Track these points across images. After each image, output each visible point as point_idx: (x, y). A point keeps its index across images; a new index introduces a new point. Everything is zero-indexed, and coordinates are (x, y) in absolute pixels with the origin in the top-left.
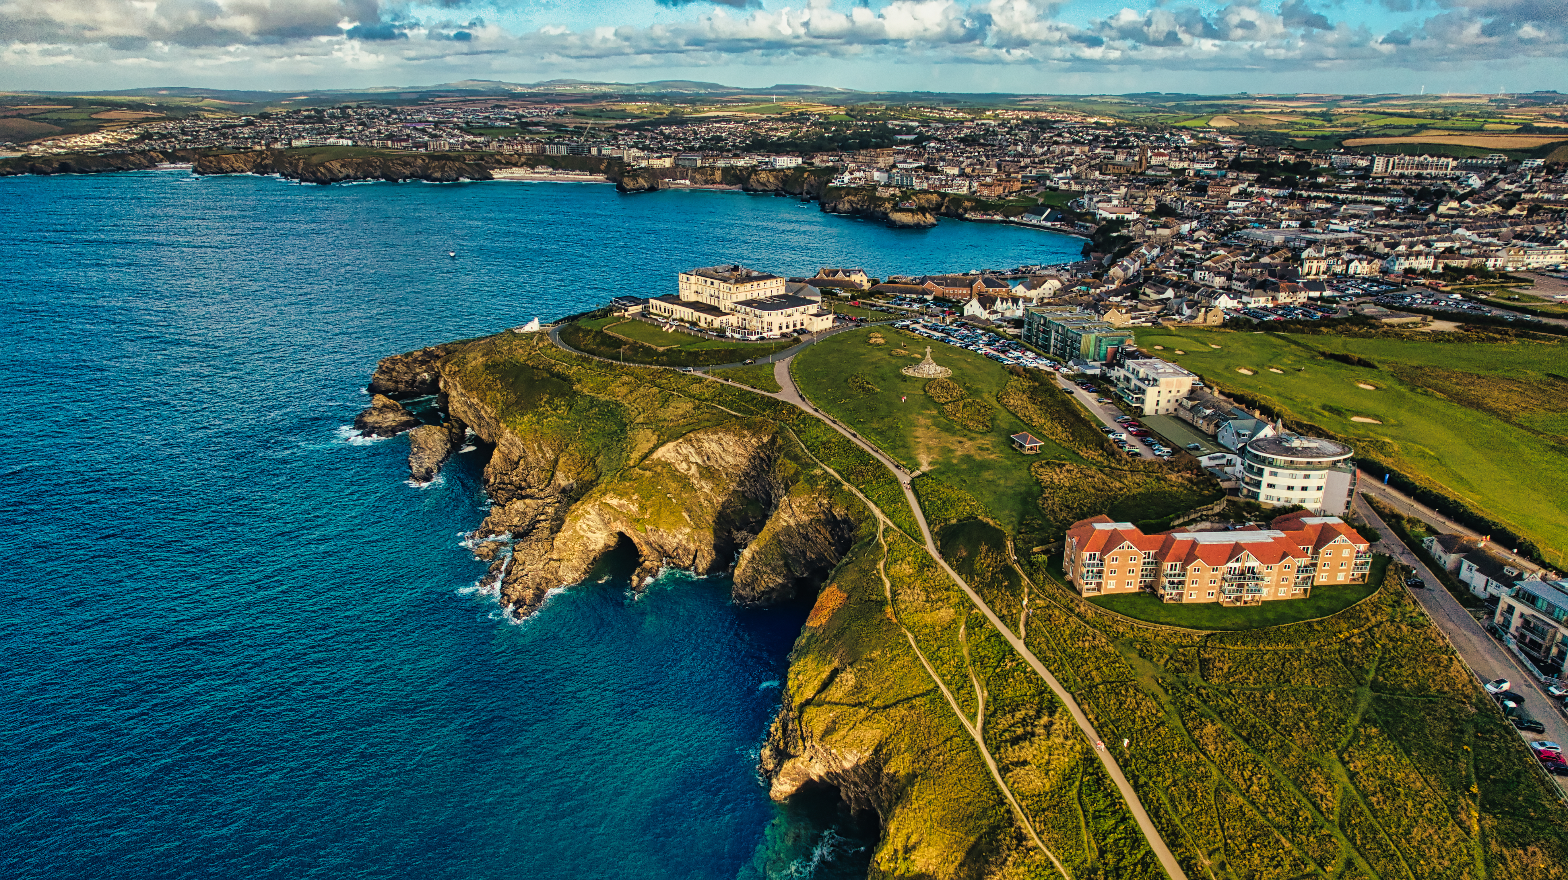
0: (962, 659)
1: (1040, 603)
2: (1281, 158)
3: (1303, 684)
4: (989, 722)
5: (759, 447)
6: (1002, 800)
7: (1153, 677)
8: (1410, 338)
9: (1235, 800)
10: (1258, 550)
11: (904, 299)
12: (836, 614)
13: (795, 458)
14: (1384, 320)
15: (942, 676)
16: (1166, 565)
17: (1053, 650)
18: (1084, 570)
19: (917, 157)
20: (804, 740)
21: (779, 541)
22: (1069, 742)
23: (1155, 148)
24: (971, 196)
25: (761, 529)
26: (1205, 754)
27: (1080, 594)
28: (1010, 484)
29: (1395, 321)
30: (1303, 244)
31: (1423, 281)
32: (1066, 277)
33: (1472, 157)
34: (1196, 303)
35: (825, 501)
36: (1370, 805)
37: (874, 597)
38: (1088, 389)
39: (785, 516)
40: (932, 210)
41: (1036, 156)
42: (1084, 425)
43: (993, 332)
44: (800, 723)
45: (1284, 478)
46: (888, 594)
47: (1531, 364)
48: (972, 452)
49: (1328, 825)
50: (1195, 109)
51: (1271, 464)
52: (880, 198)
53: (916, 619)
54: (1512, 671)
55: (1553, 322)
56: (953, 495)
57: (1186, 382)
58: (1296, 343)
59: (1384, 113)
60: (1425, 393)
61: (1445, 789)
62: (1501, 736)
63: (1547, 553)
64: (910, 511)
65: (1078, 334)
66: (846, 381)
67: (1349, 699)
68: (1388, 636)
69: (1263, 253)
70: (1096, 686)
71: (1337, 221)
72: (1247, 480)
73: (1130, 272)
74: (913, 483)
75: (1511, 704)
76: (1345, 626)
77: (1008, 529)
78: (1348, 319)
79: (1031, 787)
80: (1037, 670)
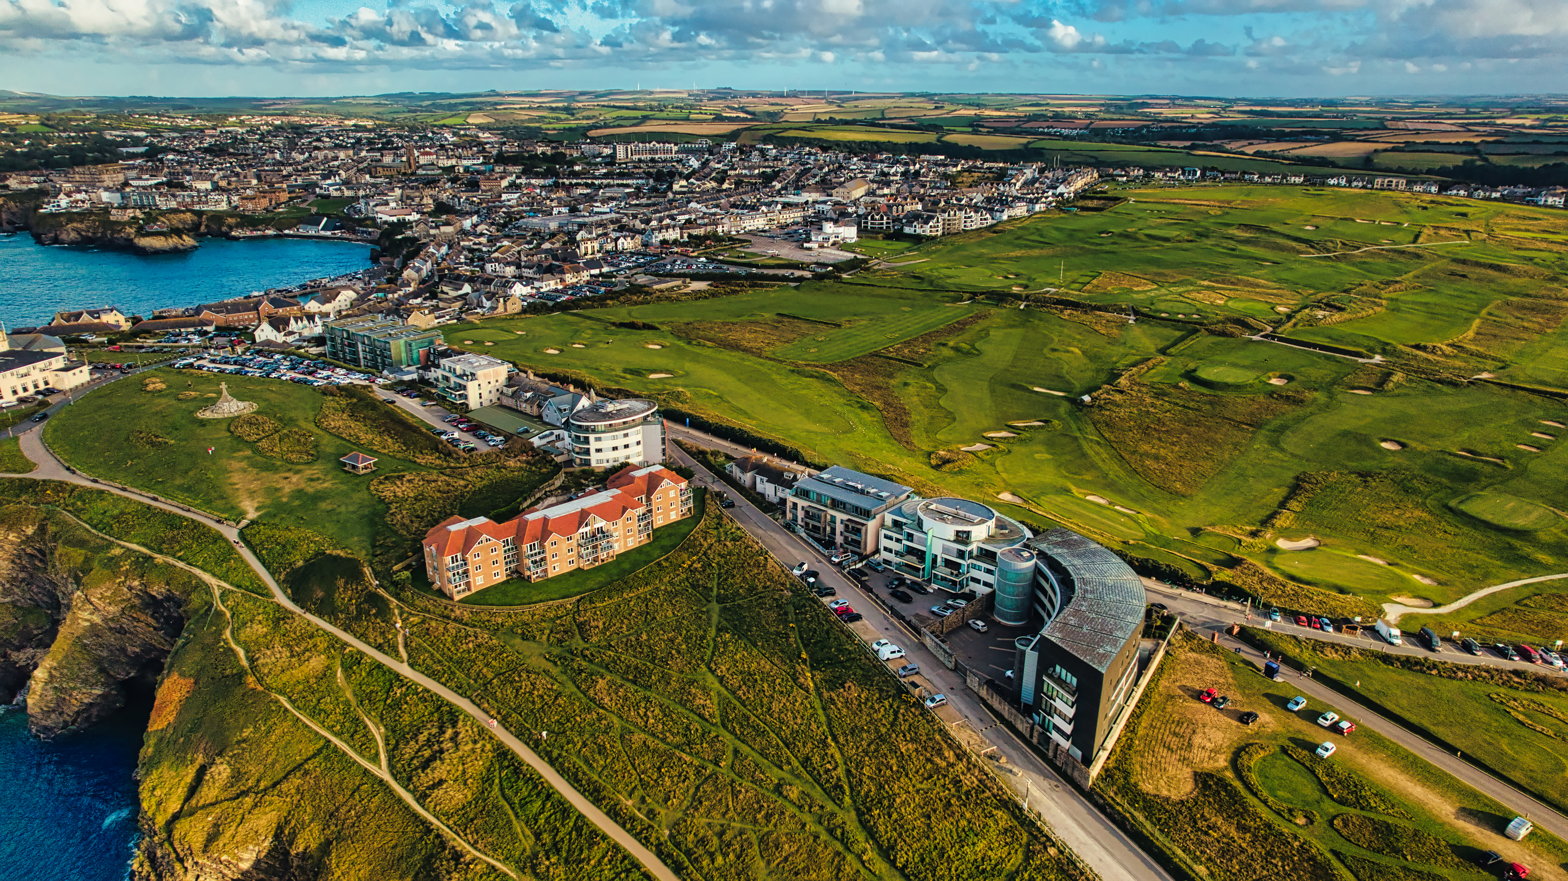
0: (347, 703)
1: (415, 620)
2: (540, 150)
3: (666, 617)
4: (394, 757)
5: (23, 542)
6: (428, 828)
7: (541, 654)
8: (678, 300)
9: (638, 737)
10: (602, 511)
11: (180, 335)
12: (185, 706)
13: (81, 543)
14: (655, 287)
15: (330, 729)
16: (526, 547)
17: (440, 661)
18: (450, 574)
19: (154, 172)
20: (181, 861)
21: (85, 645)
22: (479, 745)
23: (420, 147)
24: (233, 211)
25: (53, 639)
26: (603, 708)
27: (451, 598)
28: (351, 509)
29: (663, 286)
30: (576, 228)
31: (676, 250)
32: (359, 286)
33: (688, 143)
34: (494, 294)
35: (136, 583)
36: (739, 698)
37: (228, 672)
38: (409, 396)
39: (86, 615)
40: (189, 230)
41: (298, 163)
42: (415, 431)
43: (294, 354)
44: (171, 844)
45: (607, 441)
46: (245, 663)
47: (762, 308)
48: (302, 486)
49: (713, 728)
50: (451, 107)
51: (594, 431)
52: (117, 223)
53: (284, 679)
54: (807, 554)
55: (771, 272)
56: (292, 536)
57: (502, 371)
58: (589, 318)
59: (614, 107)
60: (699, 344)
61: (786, 664)
62: (810, 606)
63: (807, 454)
64: (247, 565)
65: (386, 342)
66: (127, 439)
67: (704, 617)
68: (719, 555)
69: (543, 240)
70: (490, 682)
71: (598, 204)
72: (577, 450)
73: (424, 273)
74: (242, 535)
75: (812, 580)
76: (685, 556)
77: (362, 556)
78: (626, 290)
79: (453, 803)
80: (429, 687)
